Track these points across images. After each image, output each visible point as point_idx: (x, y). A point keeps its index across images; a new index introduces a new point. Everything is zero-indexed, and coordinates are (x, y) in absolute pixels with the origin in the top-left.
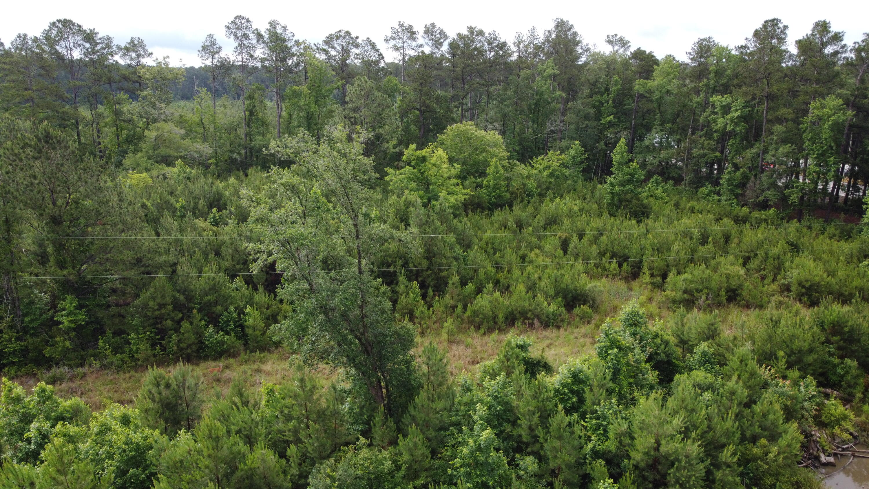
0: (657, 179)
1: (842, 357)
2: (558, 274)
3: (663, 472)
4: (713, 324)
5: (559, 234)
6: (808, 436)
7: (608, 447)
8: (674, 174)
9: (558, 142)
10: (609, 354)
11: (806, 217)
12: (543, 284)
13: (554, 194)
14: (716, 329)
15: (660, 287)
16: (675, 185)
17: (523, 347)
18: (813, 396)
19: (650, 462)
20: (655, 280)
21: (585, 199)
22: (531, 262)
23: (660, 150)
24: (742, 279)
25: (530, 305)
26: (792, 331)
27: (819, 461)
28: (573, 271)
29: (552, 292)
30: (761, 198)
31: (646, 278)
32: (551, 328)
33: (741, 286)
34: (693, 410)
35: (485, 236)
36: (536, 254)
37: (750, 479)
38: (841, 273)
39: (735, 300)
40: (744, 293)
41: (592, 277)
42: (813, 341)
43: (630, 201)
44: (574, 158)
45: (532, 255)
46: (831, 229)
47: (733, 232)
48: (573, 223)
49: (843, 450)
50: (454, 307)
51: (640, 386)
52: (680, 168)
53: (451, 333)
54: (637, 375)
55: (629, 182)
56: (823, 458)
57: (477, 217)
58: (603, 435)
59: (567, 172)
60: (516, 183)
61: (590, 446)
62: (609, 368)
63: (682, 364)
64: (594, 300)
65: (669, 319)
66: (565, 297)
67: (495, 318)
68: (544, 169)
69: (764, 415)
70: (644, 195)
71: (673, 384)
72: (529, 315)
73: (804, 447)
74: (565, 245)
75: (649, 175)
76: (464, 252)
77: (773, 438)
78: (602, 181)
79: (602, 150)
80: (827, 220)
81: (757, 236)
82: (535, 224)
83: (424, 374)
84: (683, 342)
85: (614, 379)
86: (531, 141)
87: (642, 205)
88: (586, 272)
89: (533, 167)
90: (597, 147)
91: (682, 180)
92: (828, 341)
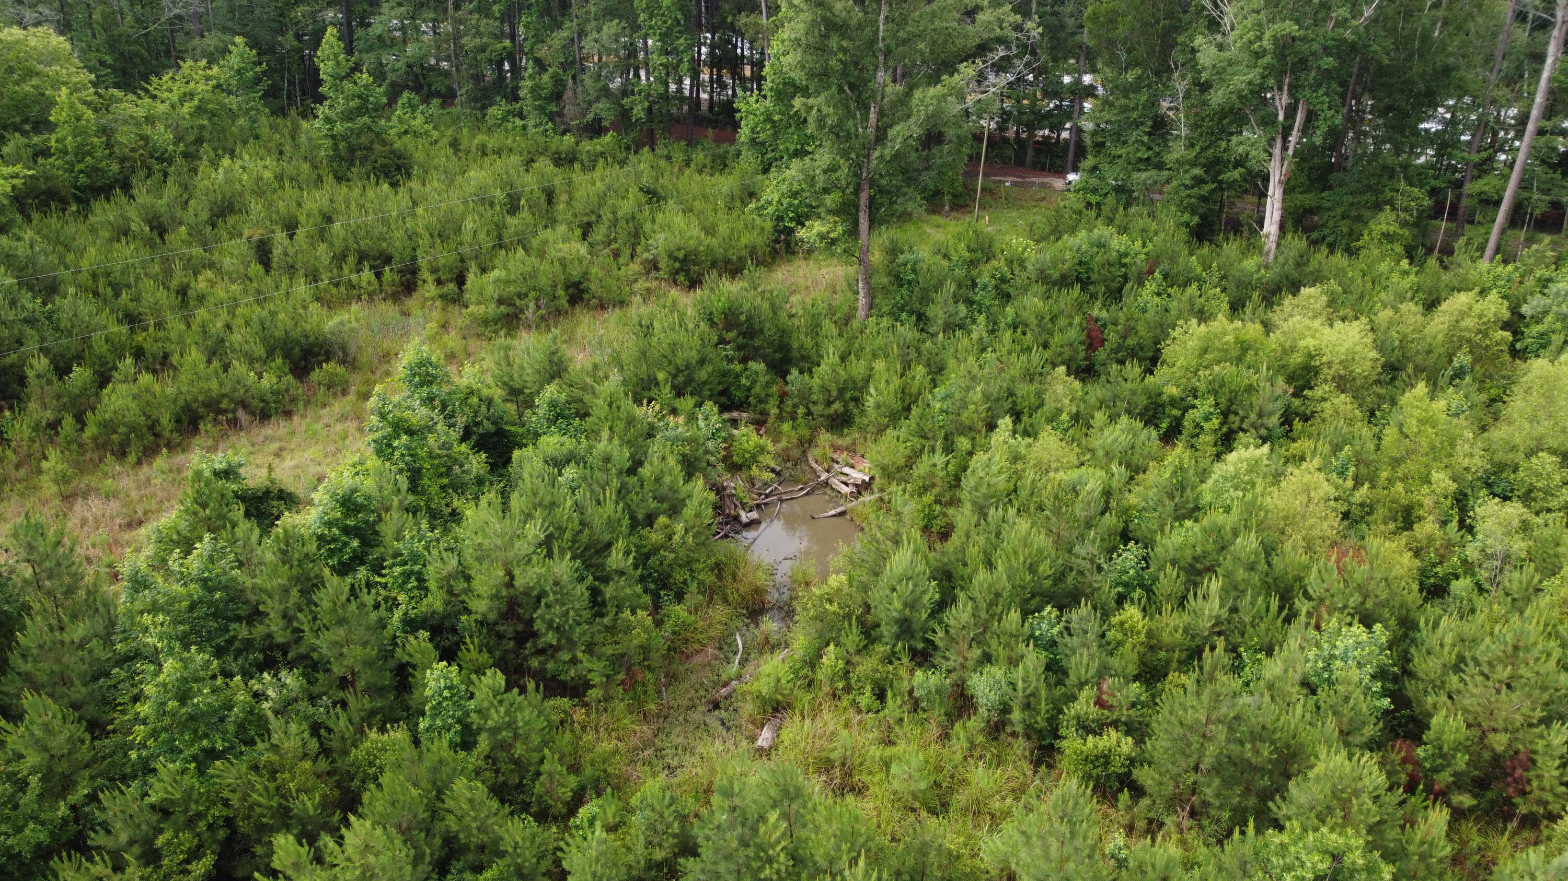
0: (410, 100)
1: (744, 361)
2: (265, 313)
3: (527, 616)
4: (554, 353)
5: (246, 233)
6: (719, 490)
7: (430, 605)
8: (439, 85)
9: (197, 41)
10: (394, 449)
11: (660, 142)
12: (236, 338)
13: (215, 150)
14: (561, 361)
15: (456, 300)
16: (444, 105)
17: (228, 474)
18: (718, 430)
19: (504, 608)
20: (445, 289)
21: (281, 153)
22: (201, 298)
23: (405, 42)
24: (585, 263)
25: (221, 385)
26: (673, 337)
27: (740, 522)
28: (291, 301)
29: (260, 351)
30: (590, 117)
31: (429, 289)
32: (273, 419)
33: (586, 274)
34: (553, 505)
35: (85, 264)
36: (209, 281)
37: (655, 581)
38: (723, 229)
39: (582, 299)
40: (592, 286)
41: (330, 304)
42: (703, 345)
43: (369, 149)
44: (239, 72)
45: (201, 284)
46: (699, 156)
47: (557, 182)
48: (269, 206)
49: (767, 496)
50: (54, 425)
51: (459, 487)
52: (447, 74)
53: (62, 480)
54: (449, 469)
55: (360, 111)
56: (745, 517)
57: (54, 221)
58: (417, 588)
59: (232, 101)
60: (125, 137)
61: (398, 615)
62: (401, 471)
63: (520, 430)
64: (344, 349)
65: (483, 355)
66: (287, 355)
67: (153, 427)
68: (182, 101)
69: (658, 480)
70: (393, 132)
71: (513, 469)
72: (224, 405)
73: (718, 508)
74: (263, 252)
75: (394, 93)
76: (44, 303)
77: (674, 511)
78: (308, 114)
79: (293, 49)
80: (691, 143)
81: (594, 184)
82: (189, 217)
83: (26, 581)
84: (514, 393)
85: (414, 488)
86: (137, 42)
87: (393, 152)
88: (318, 299)
89: (154, 97)
90: (281, 45)
91: (454, 96)
92: (722, 341)
